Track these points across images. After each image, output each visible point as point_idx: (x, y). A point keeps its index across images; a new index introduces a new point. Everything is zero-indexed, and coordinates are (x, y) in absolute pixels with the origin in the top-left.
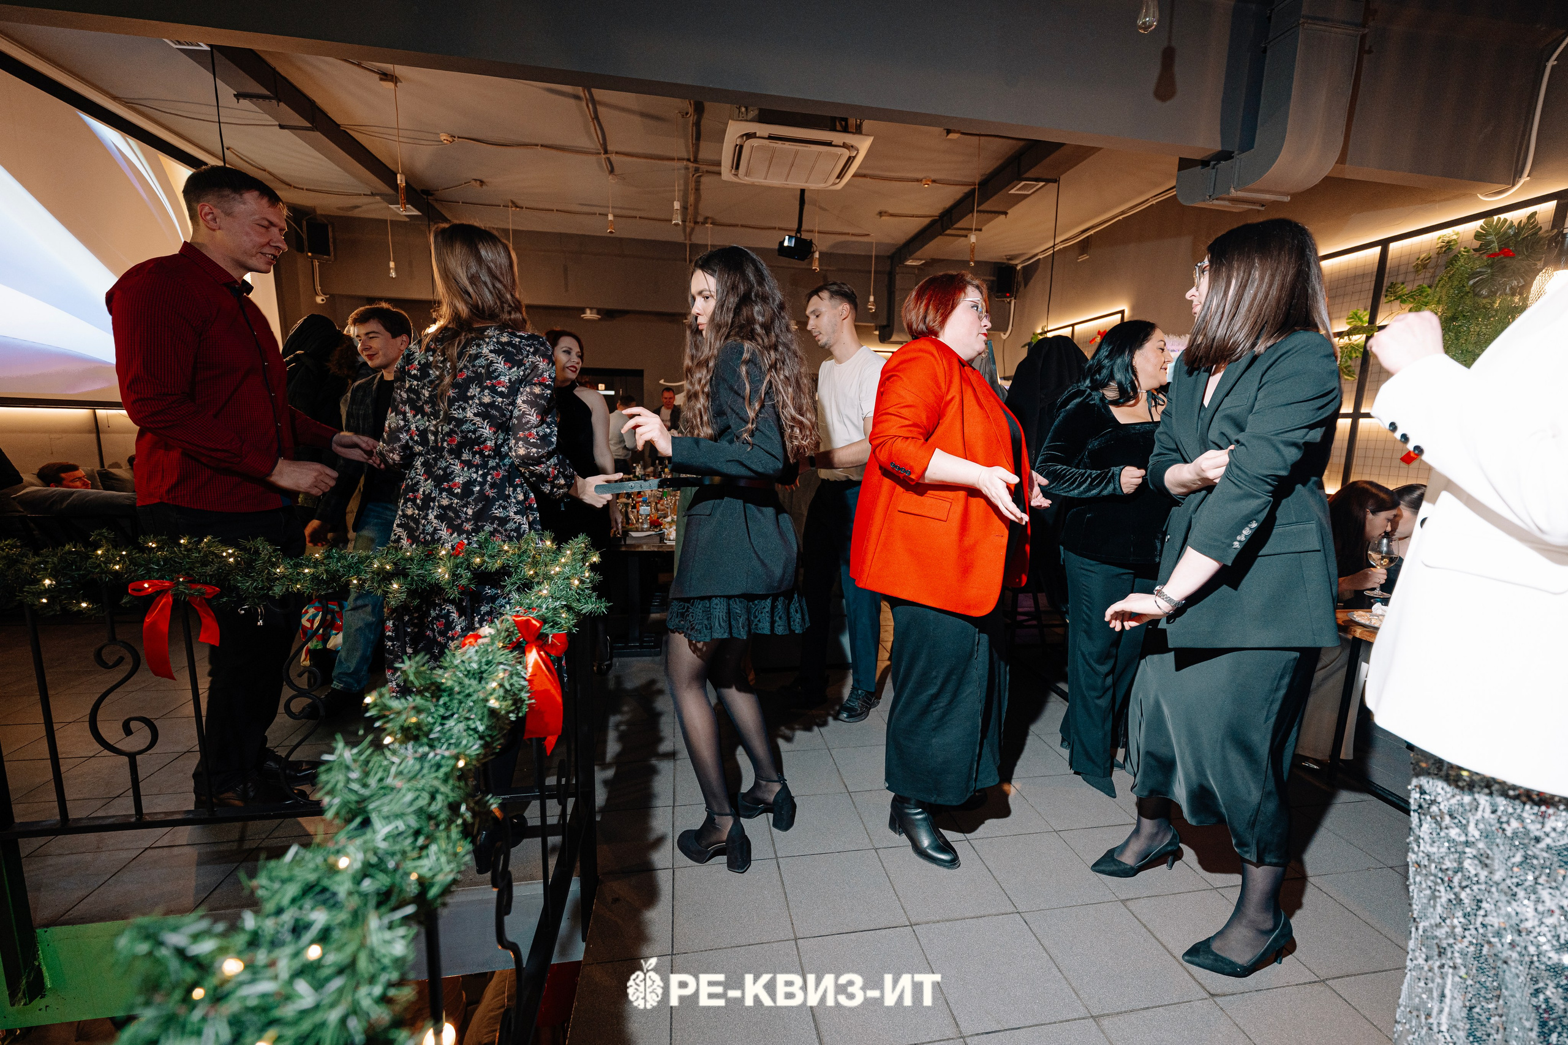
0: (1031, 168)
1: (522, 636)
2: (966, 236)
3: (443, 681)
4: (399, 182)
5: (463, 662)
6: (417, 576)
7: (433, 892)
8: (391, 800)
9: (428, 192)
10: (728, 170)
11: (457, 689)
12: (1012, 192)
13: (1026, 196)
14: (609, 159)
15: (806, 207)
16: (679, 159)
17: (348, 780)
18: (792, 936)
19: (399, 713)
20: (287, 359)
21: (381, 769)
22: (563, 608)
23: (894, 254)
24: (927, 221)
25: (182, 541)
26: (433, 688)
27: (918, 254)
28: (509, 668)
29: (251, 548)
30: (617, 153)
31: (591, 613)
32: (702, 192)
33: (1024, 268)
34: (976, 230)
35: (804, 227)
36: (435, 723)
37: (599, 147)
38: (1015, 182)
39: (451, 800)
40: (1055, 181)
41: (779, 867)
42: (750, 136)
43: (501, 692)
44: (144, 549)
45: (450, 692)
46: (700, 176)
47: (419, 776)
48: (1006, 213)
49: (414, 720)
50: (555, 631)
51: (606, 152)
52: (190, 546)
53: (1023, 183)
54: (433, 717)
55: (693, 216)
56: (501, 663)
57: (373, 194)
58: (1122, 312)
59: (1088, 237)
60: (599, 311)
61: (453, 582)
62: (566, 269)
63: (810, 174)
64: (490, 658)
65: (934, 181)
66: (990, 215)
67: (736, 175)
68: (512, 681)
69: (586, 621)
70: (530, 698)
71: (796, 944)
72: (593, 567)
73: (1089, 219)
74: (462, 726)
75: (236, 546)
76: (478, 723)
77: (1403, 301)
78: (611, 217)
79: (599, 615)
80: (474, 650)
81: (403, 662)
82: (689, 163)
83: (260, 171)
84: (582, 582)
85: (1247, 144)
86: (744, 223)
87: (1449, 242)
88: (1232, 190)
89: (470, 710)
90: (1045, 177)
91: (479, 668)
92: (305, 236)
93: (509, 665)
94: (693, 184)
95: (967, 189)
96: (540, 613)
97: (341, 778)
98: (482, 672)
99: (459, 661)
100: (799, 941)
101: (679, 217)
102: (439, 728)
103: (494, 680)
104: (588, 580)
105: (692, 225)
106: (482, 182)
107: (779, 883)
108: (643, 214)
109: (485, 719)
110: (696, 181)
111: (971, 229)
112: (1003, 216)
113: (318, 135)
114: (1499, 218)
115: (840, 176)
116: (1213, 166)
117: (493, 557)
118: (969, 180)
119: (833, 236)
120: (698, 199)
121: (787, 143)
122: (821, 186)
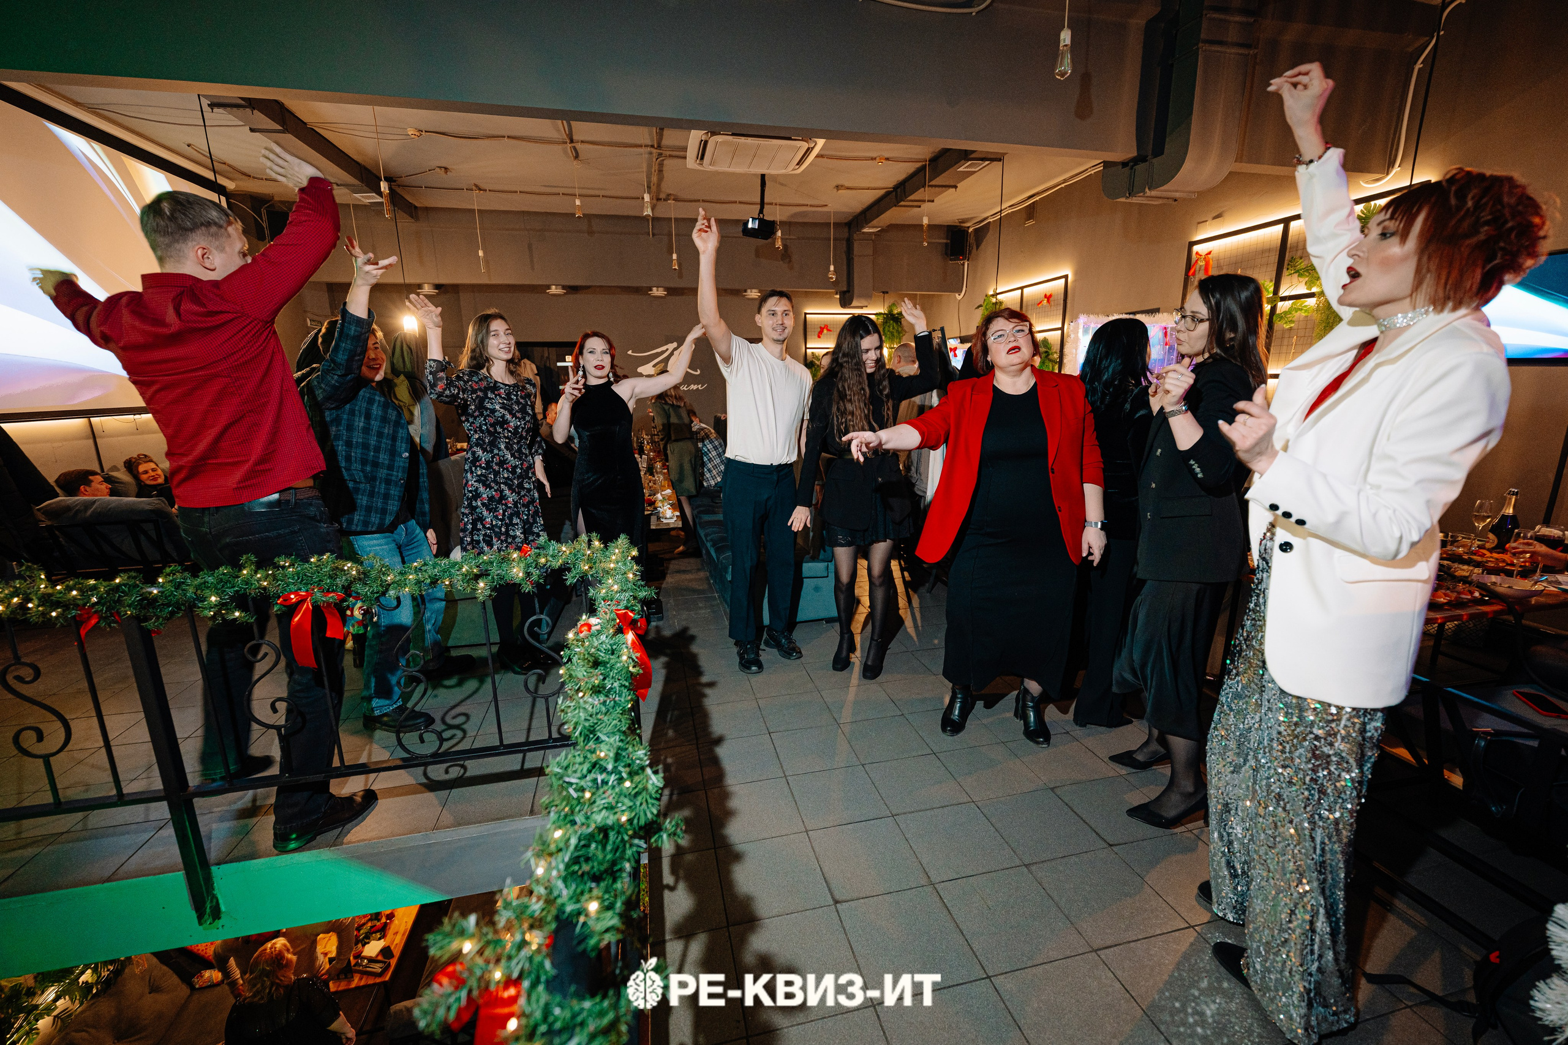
2: (920, 207)
6: (497, 575)
9: (391, 179)
10: (693, 158)
12: (961, 169)
13: (974, 172)
14: (574, 147)
15: (768, 186)
16: (642, 146)
23: (851, 222)
24: (882, 192)
27: (875, 222)
30: (582, 142)
32: (665, 174)
33: (975, 230)
34: (929, 201)
35: (766, 200)
37: (565, 137)
38: (963, 161)
40: (1000, 160)
42: (714, 133)
46: (664, 159)
48: (956, 187)
51: (572, 141)
53: (970, 162)
55: (656, 194)
58: (1066, 277)
59: (1033, 203)
60: (564, 287)
61: (527, 579)
62: (530, 247)
63: (770, 163)
65: (887, 159)
66: (941, 189)
67: (701, 164)
73: (1034, 187)
77: (1300, 275)
82: (652, 149)
83: (218, 164)
84: (633, 574)
85: (1159, 151)
86: (705, 198)
88: (1147, 190)
90: (990, 157)
92: (265, 224)
94: (657, 166)
95: (919, 165)
105: (654, 202)
106: (446, 169)
108: (607, 193)
110: (659, 164)
111: (924, 201)
112: (952, 190)
113: (289, 138)
114: (1375, 204)
115: (800, 163)
116: (1131, 168)
117: (553, 556)
118: (922, 157)
119: (790, 208)
120: (661, 179)
121: (750, 139)
122: (783, 171)
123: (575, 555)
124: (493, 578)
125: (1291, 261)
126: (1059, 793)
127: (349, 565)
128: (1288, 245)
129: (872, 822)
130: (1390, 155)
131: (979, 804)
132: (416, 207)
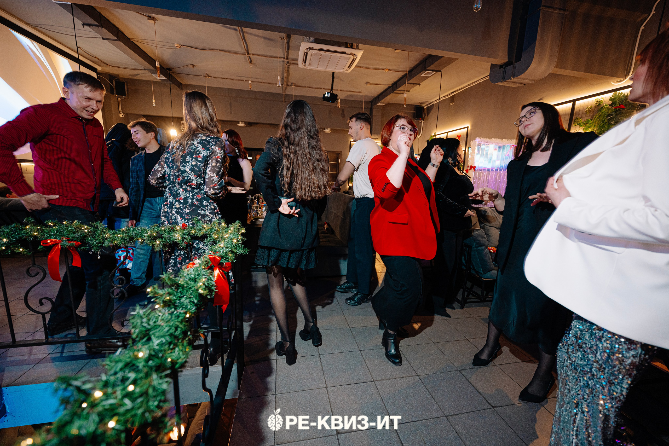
0: (430, 65)
1: (213, 264)
2: (403, 94)
3: (180, 282)
4: (157, 65)
5: (188, 274)
6: (167, 238)
7: (177, 366)
8: (160, 330)
9: (169, 69)
10: (301, 63)
11: (185, 285)
12: (422, 75)
13: (428, 77)
14: (249, 56)
15: (335, 80)
16: (280, 58)
17: (142, 322)
18: (325, 386)
19: (162, 295)
20: (108, 142)
21: (155, 318)
22: (229, 252)
23: (373, 100)
24: (386, 87)
25: (64, 223)
26: (176, 285)
27: (383, 101)
28: (207, 277)
29: (94, 226)
30: (253, 54)
31: (241, 254)
32: (291, 72)
33: (427, 107)
34: (407, 91)
35: (334, 88)
36: (177, 299)
37: (245, 51)
38: (424, 71)
39: (183, 330)
40: (440, 71)
41: (320, 359)
42: (310, 49)
43: (204, 286)
44: (47, 226)
45: (183, 287)
46: (289, 65)
47: (170, 321)
48: (420, 84)
49: (168, 298)
50: (226, 262)
51: (248, 54)
52: (68, 225)
53: (427, 72)
54: (176, 297)
55: (286, 82)
56: (204, 275)
57: (145, 69)
58: (468, 127)
59: (454, 95)
60: (245, 123)
61: (183, 241)
62: (230, 104)
63: (336, 66)
64: (199, 273)
65: (389, 70)
66: (413, 85)
67: (305, 65)
68: (208, 282)
69: (239, 257)
70: (216, 289)
71: (327, 389)
72: (242, 235)
73: (454, 88)
74: (188, 301)
75: (89, 225)
76: (194, 299)
77: (581, 126)
78: (250, 82)
79: (245, 255)
80: (192, 269)
81: (163, 274)
82: (284, 59)
83: (93, 58)
84: (238, 241)
85: (518, 59)
86: (308, 86)
87: (599, 101)
88: (512, 78)
89: (191, 294)
90: (436, 69)
91: (195, 277)
92: (114, 87)
93: (207, 276)
94: (286, 68)
95: (403, 74)
96: (220, 254)
97: (139, 321)
98: (196, 279)
99: (186, 274)
100: (328, 388)
101: (280, 83)
102: (178, 302)
103: (201, 282)
104: (240, 240)
105: (286, 86)
106: (193, 65)
107: (320, 365)
108: (265, 81)
109: (198, 298)
110: (287, 67)
111: (405, 91)
112: (418, 86)
113: (120, 43)
114: (619, 92)
115: (349, 67)
116: (504, 68)
117: (199, 230)
118: (404, 70)
119: (346, 92)
120: (288, 75)
121: (327, 52)
122: (341, 71)
123: (211, 230)
124: (165, 239)
125: (576, 120)
126: (463, 373)
127: (85, 227)
128: (575, 112)
129: (363, 384)
130: (627, 69)
131: (421, 377)
132: (181, 84)
